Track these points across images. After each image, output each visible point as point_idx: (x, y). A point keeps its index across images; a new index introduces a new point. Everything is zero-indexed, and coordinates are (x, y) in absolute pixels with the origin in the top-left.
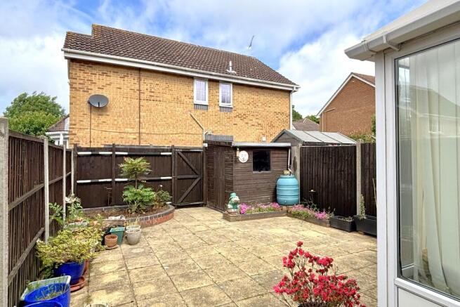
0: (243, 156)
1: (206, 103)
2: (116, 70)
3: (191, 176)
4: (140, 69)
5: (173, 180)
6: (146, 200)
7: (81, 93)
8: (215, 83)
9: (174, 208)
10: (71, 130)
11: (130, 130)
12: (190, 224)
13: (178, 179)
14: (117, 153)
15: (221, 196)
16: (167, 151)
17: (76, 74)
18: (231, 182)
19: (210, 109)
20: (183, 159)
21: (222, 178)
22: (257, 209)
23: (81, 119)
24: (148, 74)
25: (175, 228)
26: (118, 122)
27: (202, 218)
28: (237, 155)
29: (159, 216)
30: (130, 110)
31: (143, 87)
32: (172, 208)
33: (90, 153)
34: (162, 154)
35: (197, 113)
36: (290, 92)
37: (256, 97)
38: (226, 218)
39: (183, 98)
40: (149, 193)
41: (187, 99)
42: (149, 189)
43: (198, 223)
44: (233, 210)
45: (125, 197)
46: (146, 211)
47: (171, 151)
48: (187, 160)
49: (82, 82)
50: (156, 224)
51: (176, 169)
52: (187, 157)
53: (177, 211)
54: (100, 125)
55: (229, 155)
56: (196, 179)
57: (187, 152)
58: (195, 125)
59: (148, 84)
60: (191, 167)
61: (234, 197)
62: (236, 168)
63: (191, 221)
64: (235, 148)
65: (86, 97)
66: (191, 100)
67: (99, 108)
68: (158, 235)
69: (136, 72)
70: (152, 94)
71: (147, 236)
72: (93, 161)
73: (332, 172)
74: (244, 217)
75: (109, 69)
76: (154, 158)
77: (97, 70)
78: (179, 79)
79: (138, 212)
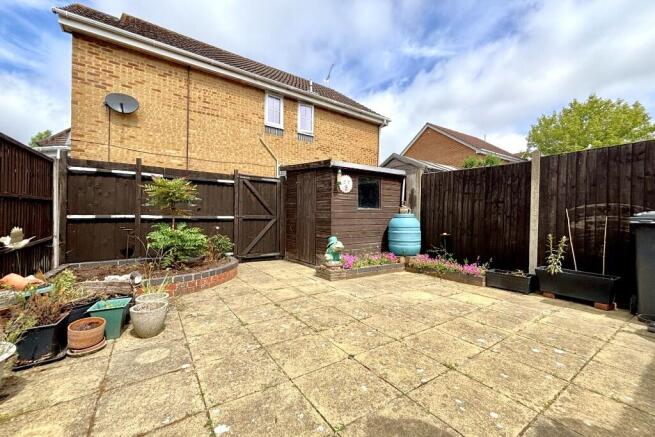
0: (346, 183)
1: (281, 126)
2: (151, 63)
3: (263, 217)
4: (189, 68)
5: (236, 222)
6: (189, 246)
7: (93, 88)
8: (292, 103)
9: (237, 261)
10: (75, 143)
11: (173, 152)
12: (267, 286)
13: (244, 220)
14: (143, 174)
15: (308, 243)
16: (227, 177)
17: (83, 58)
18: (328, 222)
19: (286, 136)
20: (251, 191)
21: (311, 216)
22: (366, 261)
23: (93, 128)
24: (202, 77)
25: (241, 294)
26: (155, 139)
27: (283, 276)
28: (338, 180)
29: (212, 274)
30: (174, 123)
31: (194, 94)
32: (234, 261)
33: (94, 170)
34: (220, 181)
35: (268, 139)
36: (378, 126)
37: (341, 127)
38: (323, 274)
39: (250, 116)
40: (195, 236)
41: (255, 119)
42: (196, 230)
43: (278, 284)
44: (333, 263)
45: (151, 241)
46: (191, 265)
47: (233, 177)
48: (257, 193)
49: (93, 71)
50: (207, 287)
51: (241, 205)
52: (257, 189)
53: (241, 265)
54: (126, 141)
55: (323, 182)
56: (270, 220)
57: (256, 181)
58: (266, 154)
59: (200, 90)
60: (262, 204)
61: (335, 243)
62: (335, 200)
63: (267, 281)
64: (335, 170)
65: (101, 96)
66: (260, 120)
67: (123, 113)
68: (207, 310)
69: (183, 71)
70: (207, 105)
71: (185, 313)
72: (100, 185)
73: (479, 206)
74: (350, 272)
75: (141, 60)
76: (206, 186)
77: (120, 57)
78: (245, 90)
79: (176, 266)
